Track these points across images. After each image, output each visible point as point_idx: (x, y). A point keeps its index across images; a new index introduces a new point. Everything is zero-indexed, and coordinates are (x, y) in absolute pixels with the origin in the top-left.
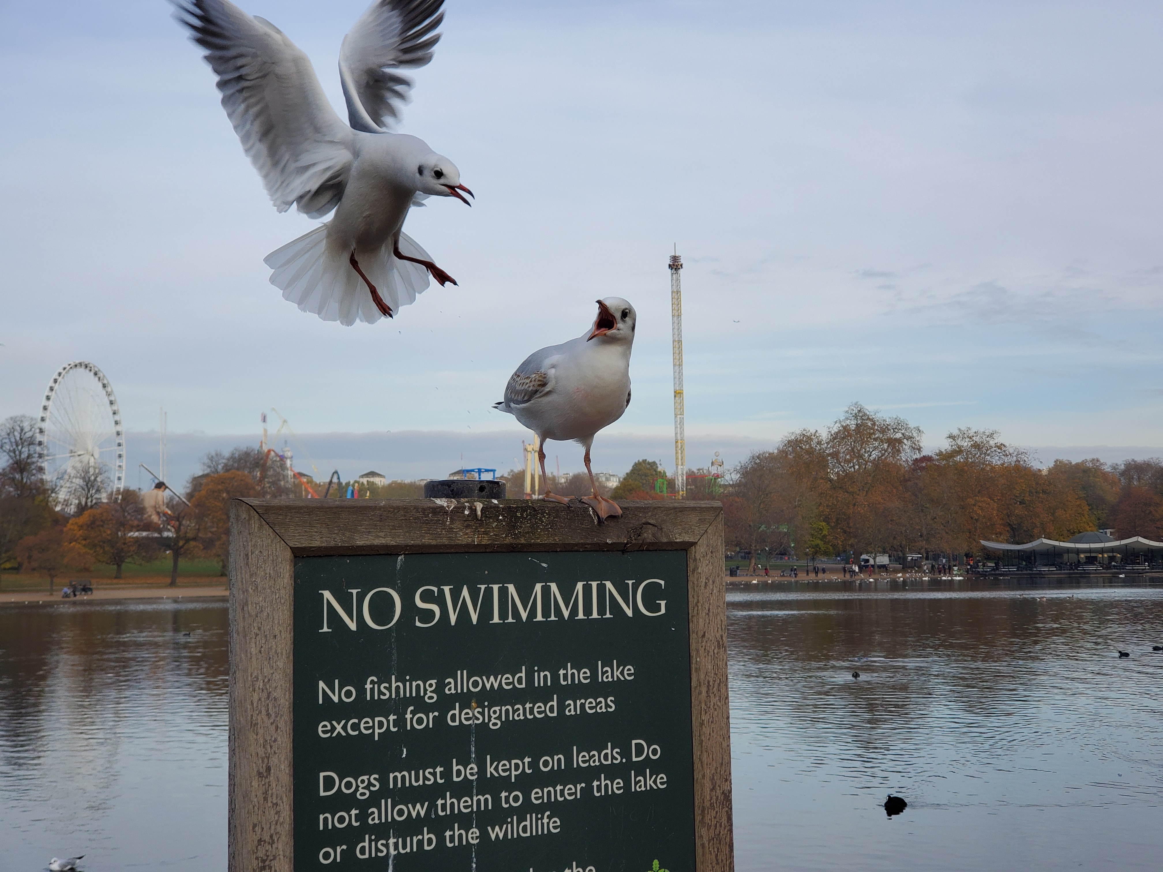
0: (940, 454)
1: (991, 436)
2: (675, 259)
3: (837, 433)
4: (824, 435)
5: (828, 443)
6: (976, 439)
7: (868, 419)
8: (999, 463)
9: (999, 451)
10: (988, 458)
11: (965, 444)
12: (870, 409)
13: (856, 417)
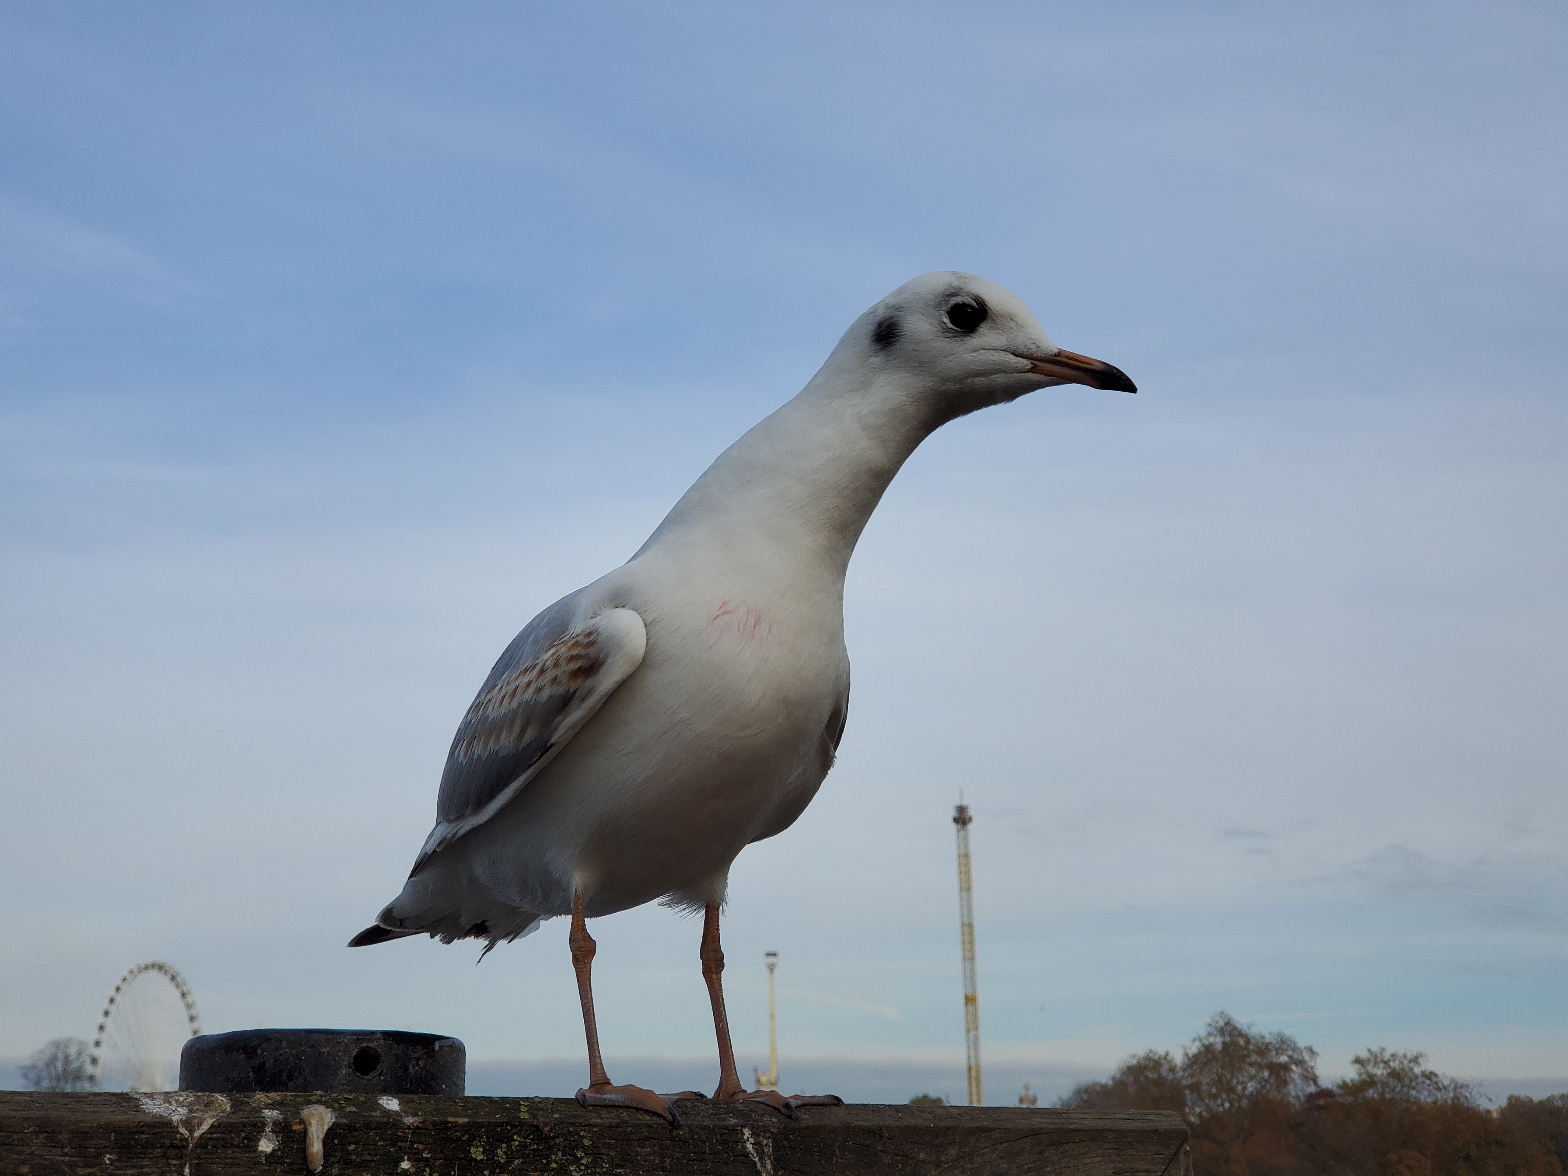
0: (1344, 1086)
1: (1415, 1060)
2: (961, 810)
3: (1196, 1056)
4: (1178, 1058)
5: (1184, 1070)
6: (1394, 1064)
7: (1240, 1035)
8: (1429, 1100)
9: (1428, 1082)
10: (1413, 1093)
11: (1379, 1071)
12: (1242, 1020)
13: (1222, 1031)
